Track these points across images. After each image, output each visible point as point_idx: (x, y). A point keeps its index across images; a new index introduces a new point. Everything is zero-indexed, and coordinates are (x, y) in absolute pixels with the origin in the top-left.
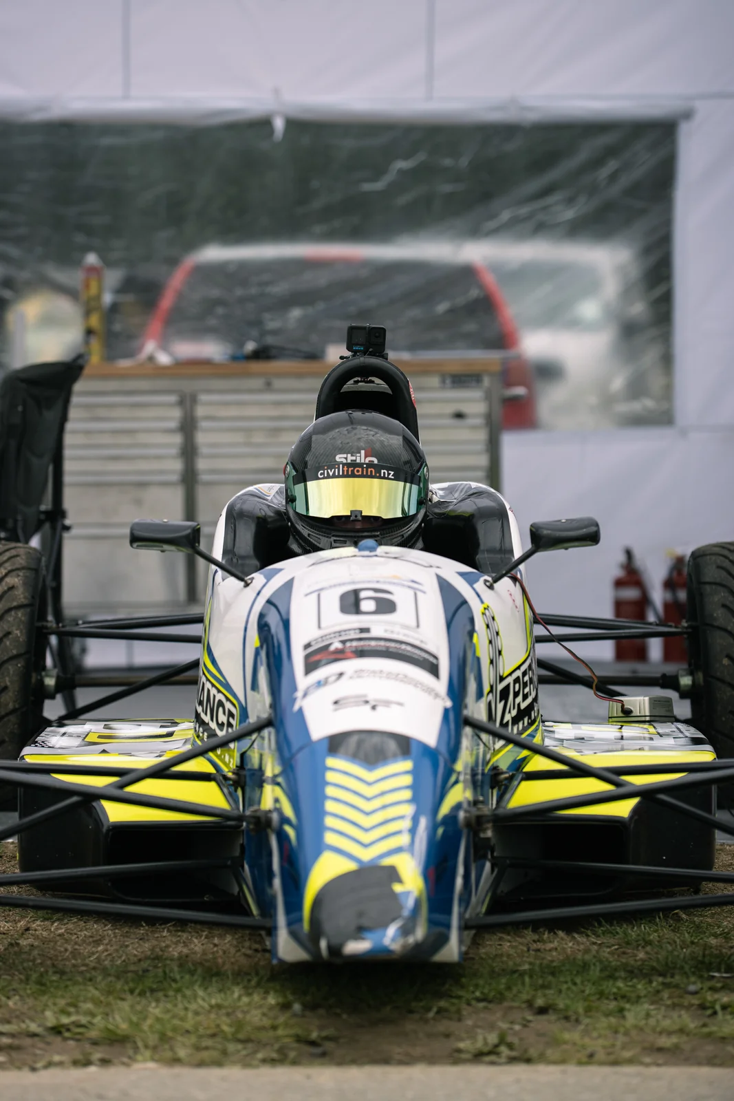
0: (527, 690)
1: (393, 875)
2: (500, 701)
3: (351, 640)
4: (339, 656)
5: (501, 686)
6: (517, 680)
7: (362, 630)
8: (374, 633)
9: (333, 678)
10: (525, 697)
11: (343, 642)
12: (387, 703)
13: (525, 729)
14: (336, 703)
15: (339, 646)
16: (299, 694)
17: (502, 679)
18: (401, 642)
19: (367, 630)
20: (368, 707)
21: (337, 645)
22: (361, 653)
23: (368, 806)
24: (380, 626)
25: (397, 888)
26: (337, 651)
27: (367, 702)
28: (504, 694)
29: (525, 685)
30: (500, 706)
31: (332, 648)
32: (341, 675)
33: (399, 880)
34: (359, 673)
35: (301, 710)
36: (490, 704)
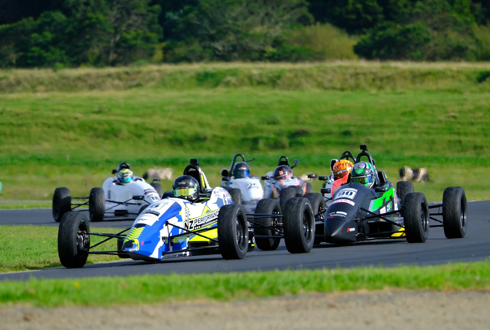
0: (200, 222)
2: (190, 223)
4: (143, 213)
5: (189, 221)
6: (196, 220)
8: (151, 210)
10: (198, 223)
12: (145, 220)
13: (198, 228)
14: (138, 220)
17: (190, 219)
19: (150, 210)
20: (142, 220)
22: (146, 213)
23: (134, 233)
28: (192, 222)
29: (199, 221)
30: (190, 224)
32: (142, 216)
33: (134, 242)
36: (186, 223)
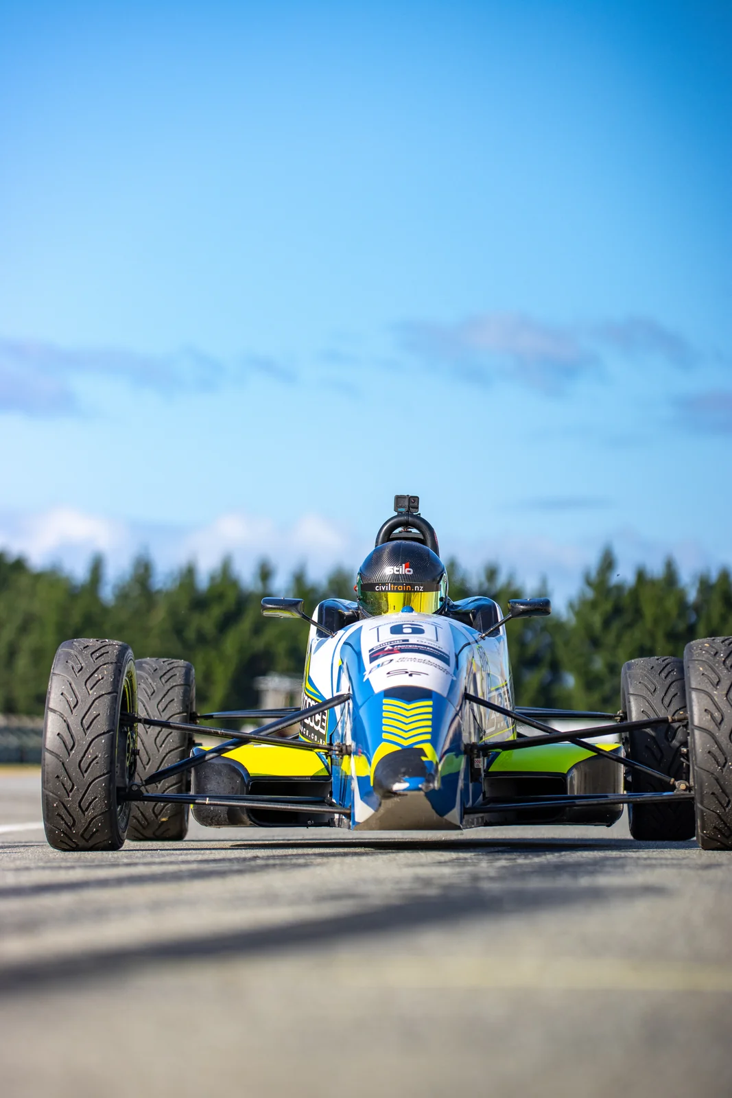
1: (422, 752)
3: (397, 645)
4: (391, 652)
7: (403, 641)
8: (410, 642)
9: (385, 663)
11: (393, 646)
12: (419, 673)
14: (388, 673)
15: (391, 648)
16: (367, 673)
18: (427, 646)
20: (407, 675)
21: (389, 647)
22: (402, 651)
23: (407, 721)
24: (414, 639)
25: (424, 759)
26: (389, 650)
27: (407, 672)
31: (386, 649)
32: (391, 660)
33: (426, 756)
34: (402, 660)
35: (368, 679)
